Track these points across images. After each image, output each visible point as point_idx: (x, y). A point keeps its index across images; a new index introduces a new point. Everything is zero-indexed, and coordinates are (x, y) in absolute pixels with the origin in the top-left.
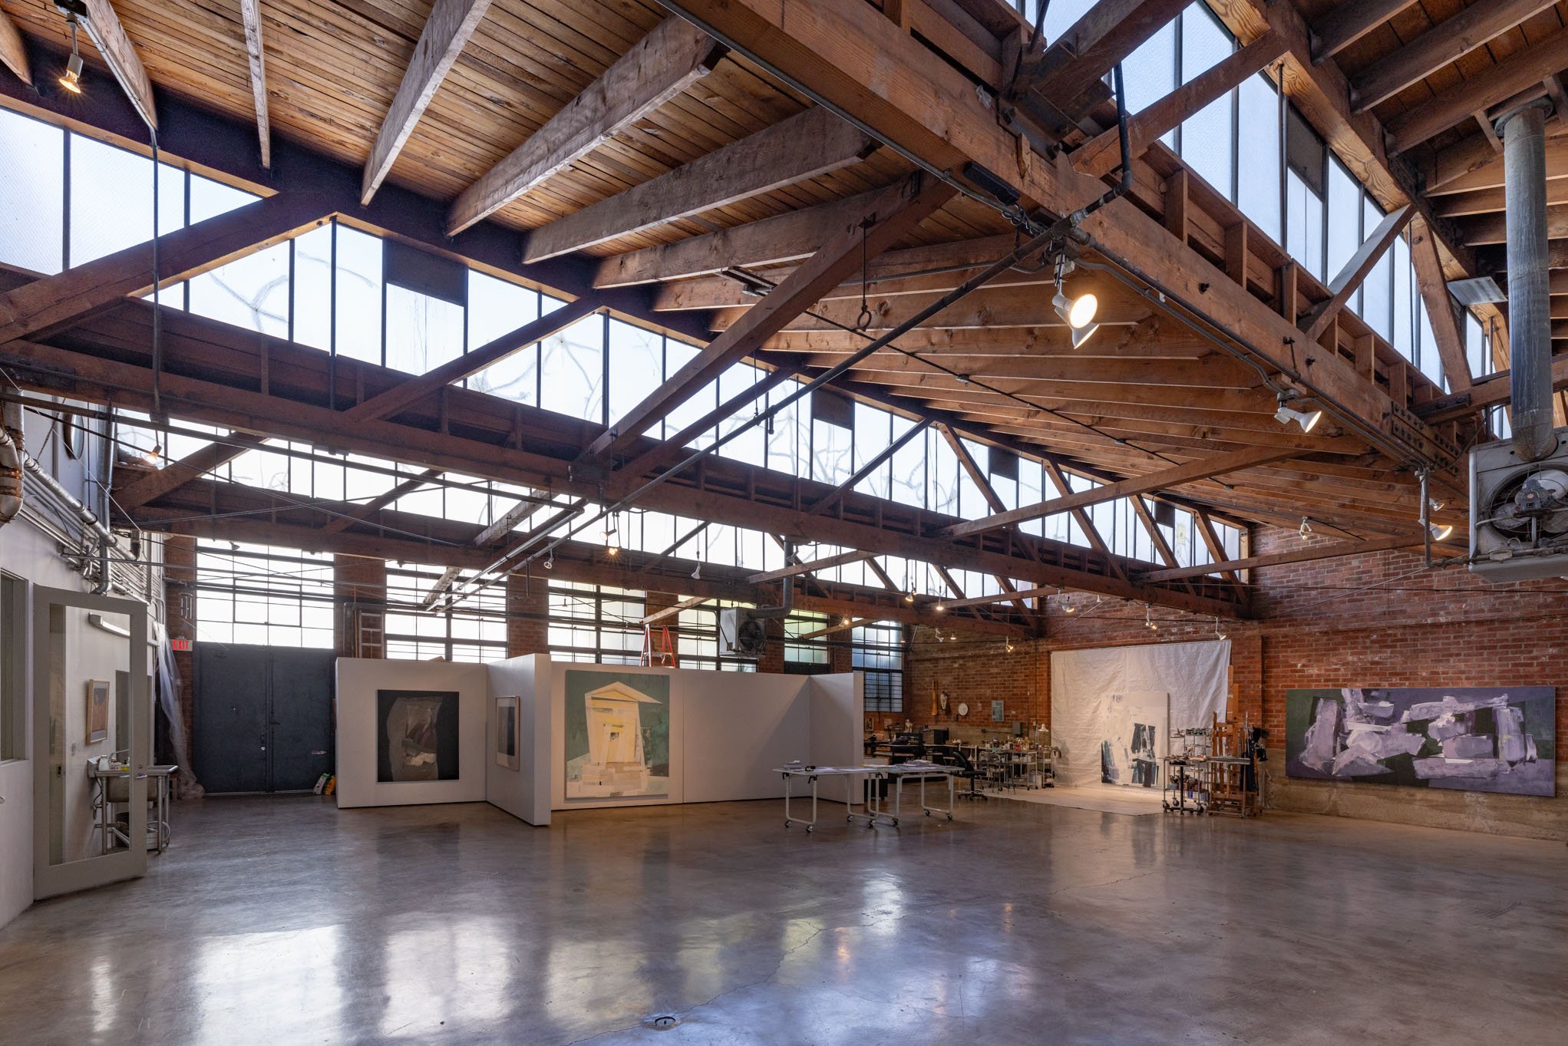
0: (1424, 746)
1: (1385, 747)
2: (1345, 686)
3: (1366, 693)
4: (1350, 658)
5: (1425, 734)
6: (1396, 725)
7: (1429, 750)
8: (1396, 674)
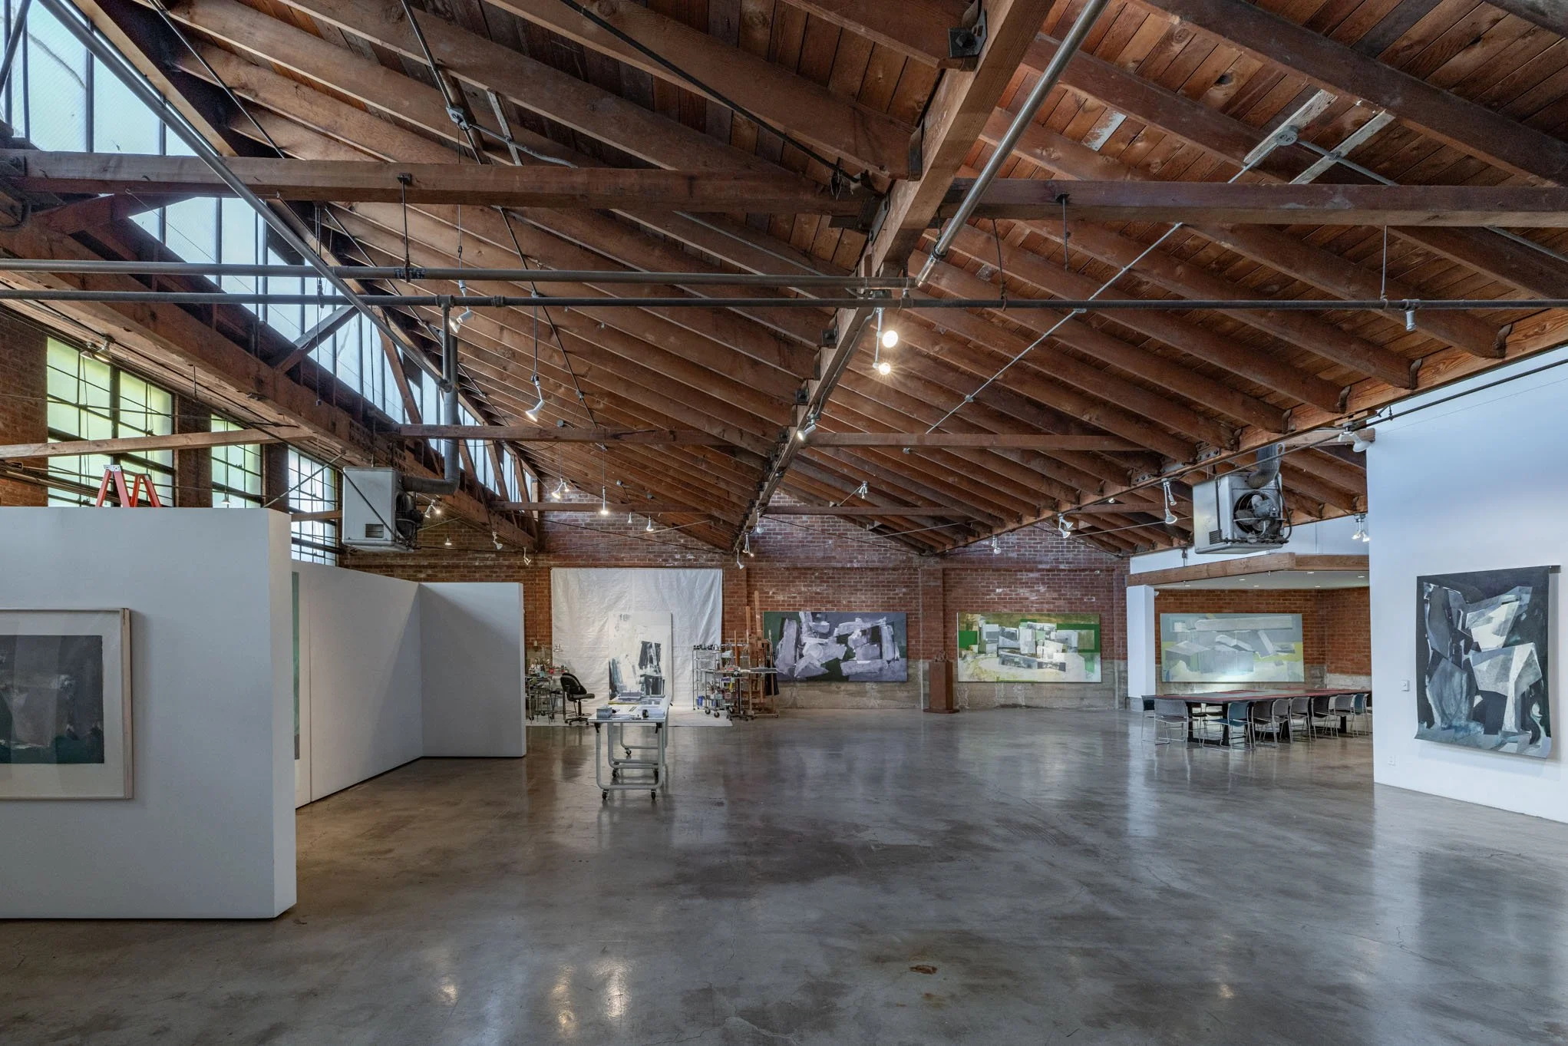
0: (846, 653)
1: (825, 654)
2: (800, 610)
3: (814, 614)
4: (803, 589)
5: (847, 645)
6: (831, 638)
7: (849, 656)
8: (829, 602)
